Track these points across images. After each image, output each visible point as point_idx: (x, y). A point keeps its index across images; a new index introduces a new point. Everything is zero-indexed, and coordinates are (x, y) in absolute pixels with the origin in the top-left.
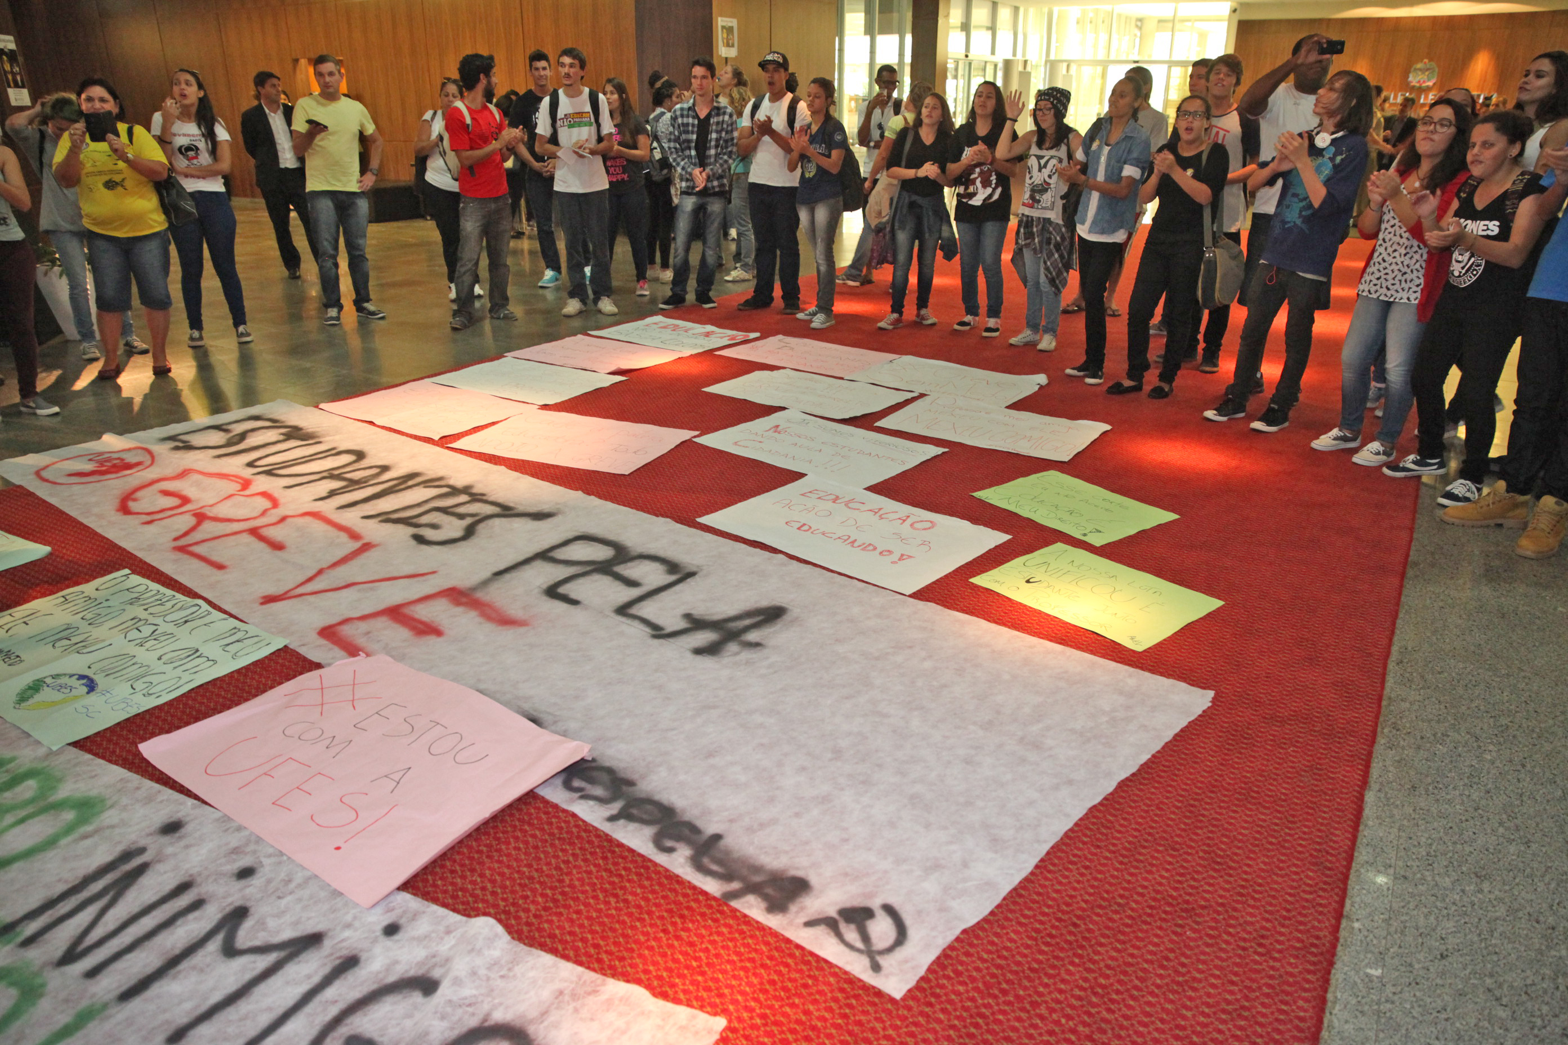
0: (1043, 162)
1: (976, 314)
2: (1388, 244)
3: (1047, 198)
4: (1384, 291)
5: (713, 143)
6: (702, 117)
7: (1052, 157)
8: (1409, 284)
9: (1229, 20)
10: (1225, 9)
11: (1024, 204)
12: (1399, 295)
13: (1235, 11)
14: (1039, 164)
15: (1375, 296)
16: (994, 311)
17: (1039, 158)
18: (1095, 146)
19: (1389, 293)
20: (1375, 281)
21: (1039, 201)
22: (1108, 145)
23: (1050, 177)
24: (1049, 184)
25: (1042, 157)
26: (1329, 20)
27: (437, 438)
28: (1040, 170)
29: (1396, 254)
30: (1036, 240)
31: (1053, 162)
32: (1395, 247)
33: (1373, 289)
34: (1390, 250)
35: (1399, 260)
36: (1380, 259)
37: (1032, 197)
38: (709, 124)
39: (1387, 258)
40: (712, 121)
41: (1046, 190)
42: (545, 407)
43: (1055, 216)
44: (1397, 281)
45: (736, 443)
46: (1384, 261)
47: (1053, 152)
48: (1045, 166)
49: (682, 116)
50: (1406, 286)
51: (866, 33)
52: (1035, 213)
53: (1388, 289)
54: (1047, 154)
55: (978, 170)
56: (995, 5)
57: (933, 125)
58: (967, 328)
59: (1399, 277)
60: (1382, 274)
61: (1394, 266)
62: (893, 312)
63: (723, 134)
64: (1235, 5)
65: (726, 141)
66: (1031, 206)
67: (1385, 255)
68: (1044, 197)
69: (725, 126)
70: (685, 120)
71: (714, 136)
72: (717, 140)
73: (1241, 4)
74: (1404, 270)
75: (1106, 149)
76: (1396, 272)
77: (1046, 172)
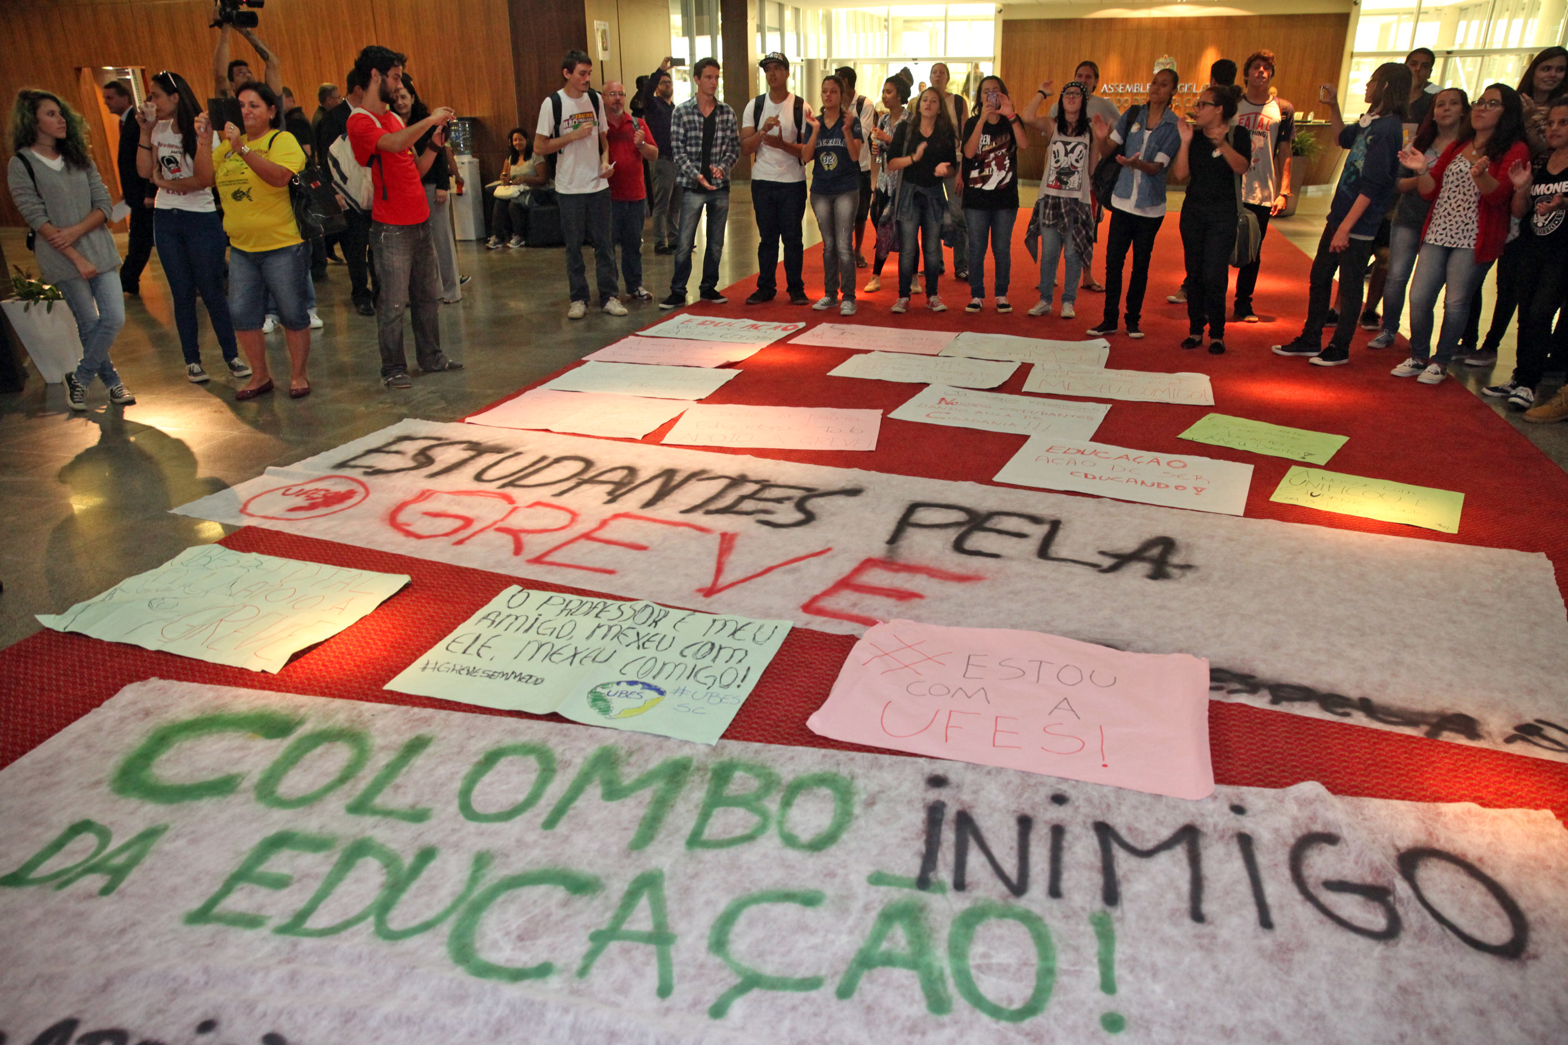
0: (1069, 148)
1: (981, 295)
2: (1453, 201)
3: (1074, 180)
4: (1449, 239)
5: (719, 141)
6: (707, 116)
7: (1079, 143)
8: (1470, 233)
9: (996, 19)
10: (990, 9)
11: (1049, 186)
12: (1461, 243)
13: (1000, 12)
14: (1066, 150)
15: (1440, 244)
16: (1001, 289)
17: (1066, 144)
18: (1135, 128)
19: (1452, 241)
20: (1441, 232)
21: (1066, 183)
22: (1148, 129)
23: (1077, 161)
24: (1076, 168)
25: (1069, 143)
26: (1082, 20)
27: (640, 438)
28: (1066, 154)
29: (1460, 208)
30: (1066, 220)
31: (1080, 148)
32: (1459, 203)
33: (1439, 238)
34: (1454, 205)
35: (1462, 213)
36: (1445, 213)
37: (1058, 179)
38: (714, 123)
39: (1451, 212)
40: (717, 120)
41: (1073, 173)
42: (700, 401)
43: (1085, 197)
44: (1460, 231)
45: (928, 415)
46: (1449, 214)
47: (1079, 139)
48: (1072, 151)
49: (688, 114)
50: (1467, 235)
51: (684, 35)
52: (1063, 194)
53: (1452, 237)
54: (1074, 140)
55: (992, 155)
56: (781, 6)
57: (931, 118)
58: (978, 310)
59: (1462, 227)
60: (1447, 225)
61: (1458, 219)
62: (901, 296)
63: (729, 133)
64: (999, 6)
65: (732, 140)
66: (1059, 188)
67: (1449, 209)
68: (1072, 179)
69: (730, 125)
70: (691, 117)
71: (720, 134)
72: (723, 138)
73: (1004, 5)
74: (1466, 221)
75: (1147, 134)
76: (1460, 223)
77: (1073, 157)
